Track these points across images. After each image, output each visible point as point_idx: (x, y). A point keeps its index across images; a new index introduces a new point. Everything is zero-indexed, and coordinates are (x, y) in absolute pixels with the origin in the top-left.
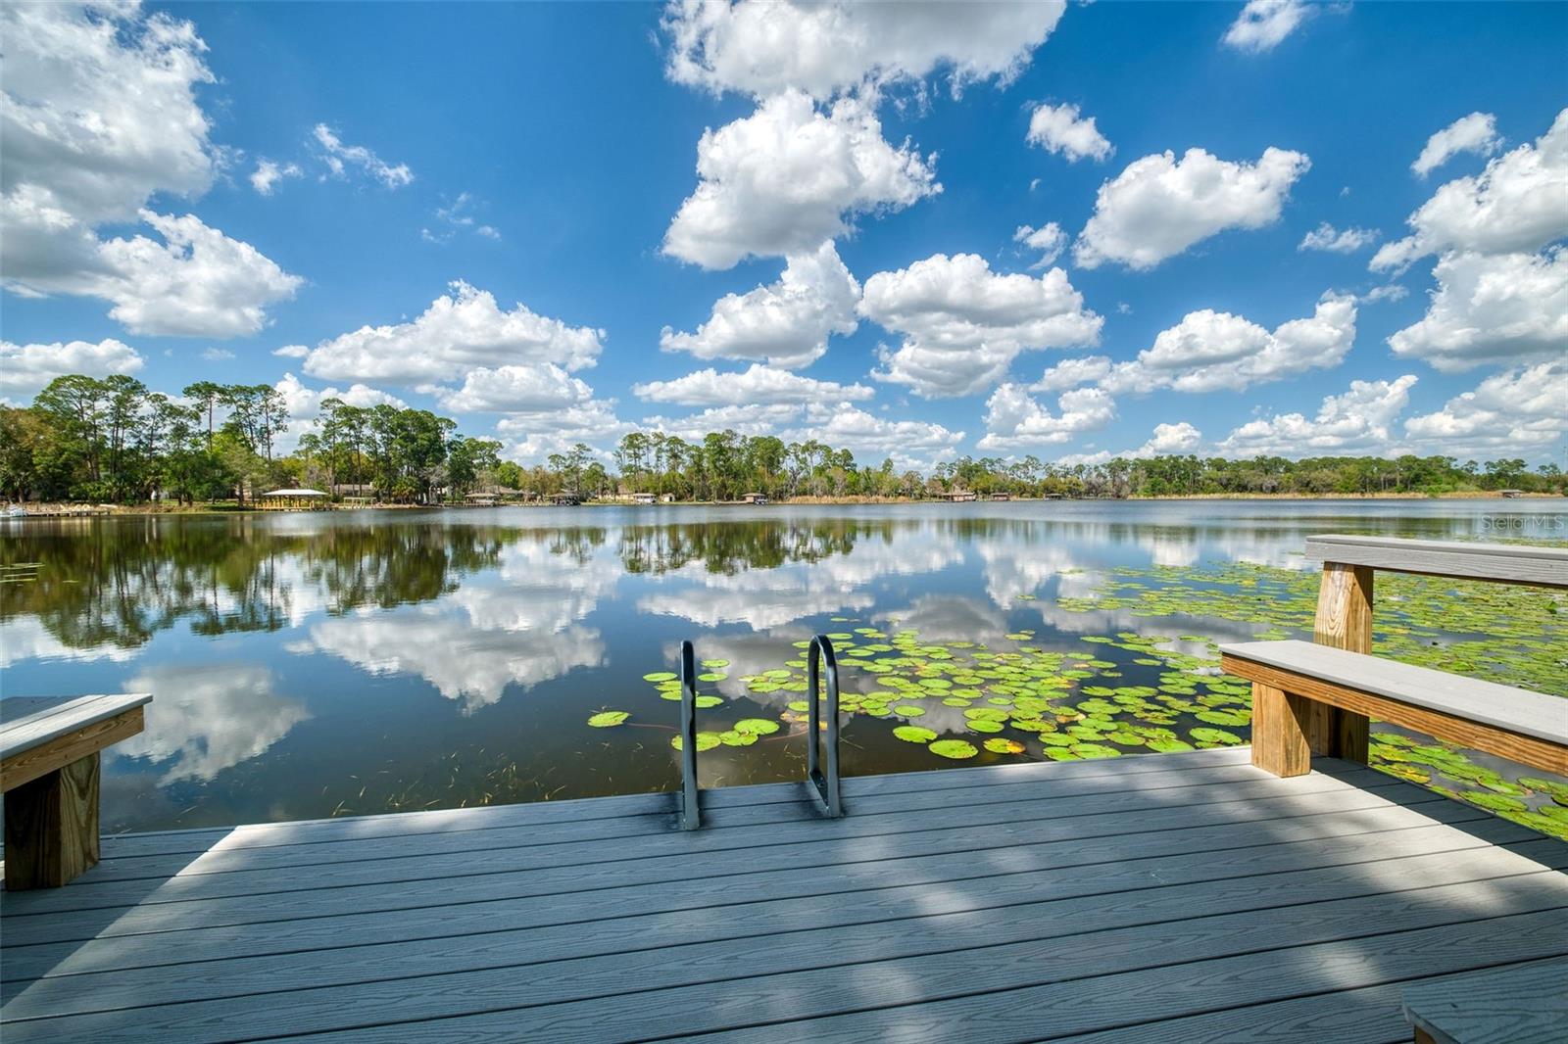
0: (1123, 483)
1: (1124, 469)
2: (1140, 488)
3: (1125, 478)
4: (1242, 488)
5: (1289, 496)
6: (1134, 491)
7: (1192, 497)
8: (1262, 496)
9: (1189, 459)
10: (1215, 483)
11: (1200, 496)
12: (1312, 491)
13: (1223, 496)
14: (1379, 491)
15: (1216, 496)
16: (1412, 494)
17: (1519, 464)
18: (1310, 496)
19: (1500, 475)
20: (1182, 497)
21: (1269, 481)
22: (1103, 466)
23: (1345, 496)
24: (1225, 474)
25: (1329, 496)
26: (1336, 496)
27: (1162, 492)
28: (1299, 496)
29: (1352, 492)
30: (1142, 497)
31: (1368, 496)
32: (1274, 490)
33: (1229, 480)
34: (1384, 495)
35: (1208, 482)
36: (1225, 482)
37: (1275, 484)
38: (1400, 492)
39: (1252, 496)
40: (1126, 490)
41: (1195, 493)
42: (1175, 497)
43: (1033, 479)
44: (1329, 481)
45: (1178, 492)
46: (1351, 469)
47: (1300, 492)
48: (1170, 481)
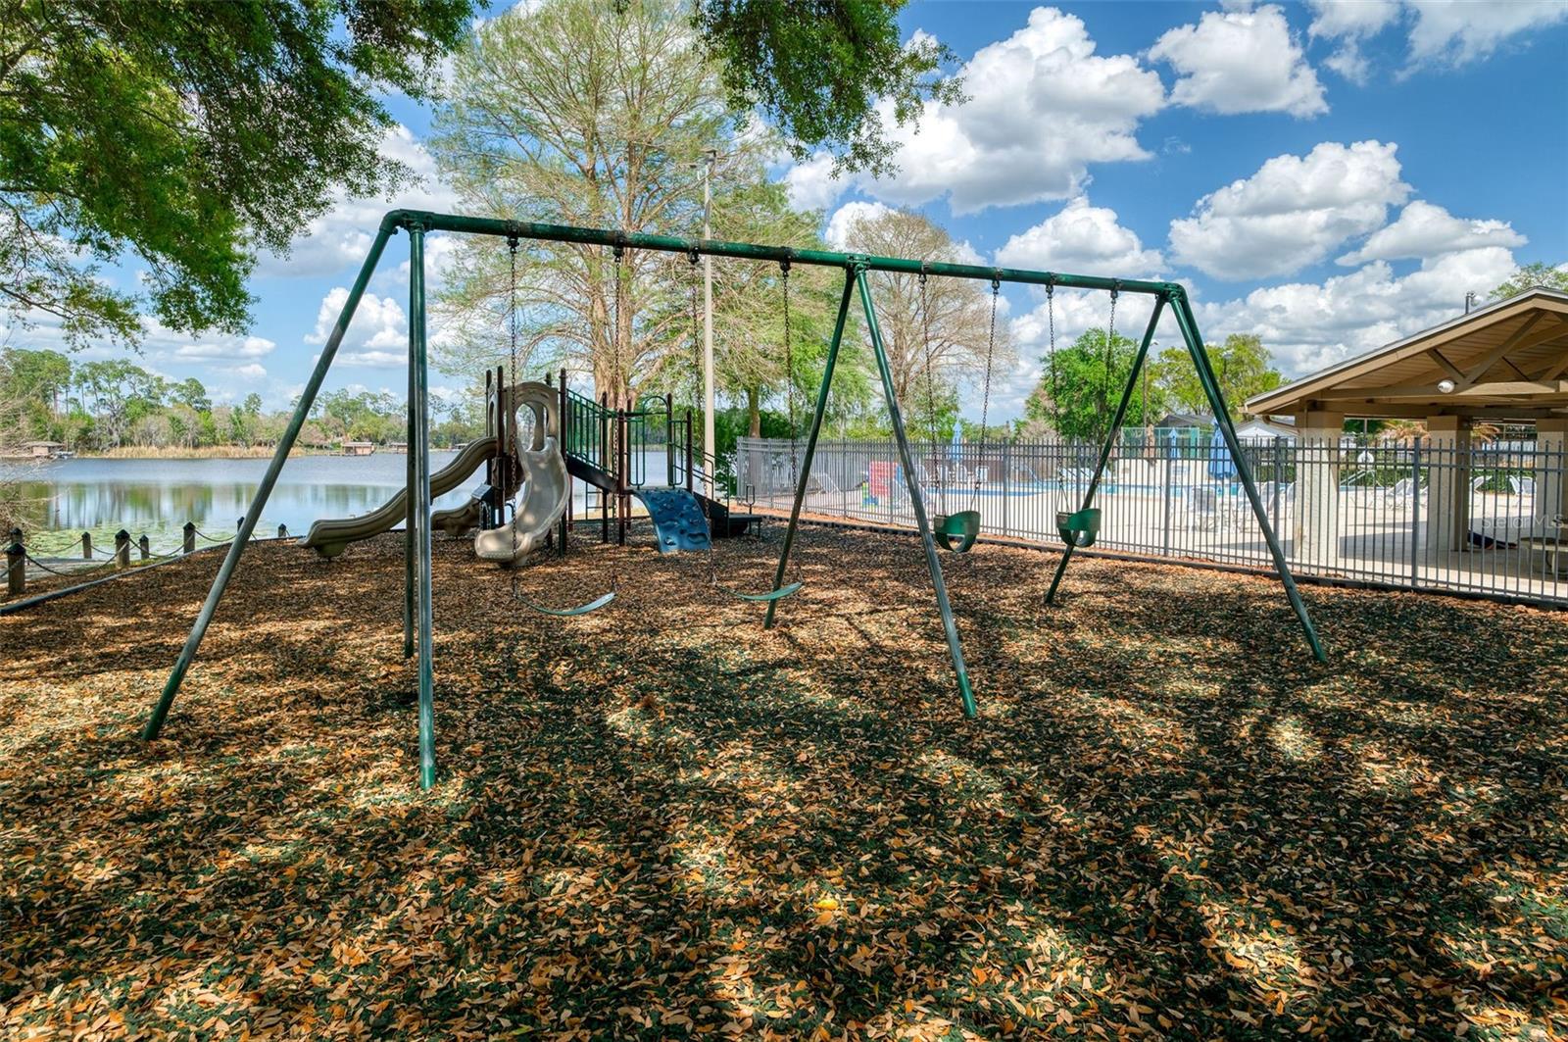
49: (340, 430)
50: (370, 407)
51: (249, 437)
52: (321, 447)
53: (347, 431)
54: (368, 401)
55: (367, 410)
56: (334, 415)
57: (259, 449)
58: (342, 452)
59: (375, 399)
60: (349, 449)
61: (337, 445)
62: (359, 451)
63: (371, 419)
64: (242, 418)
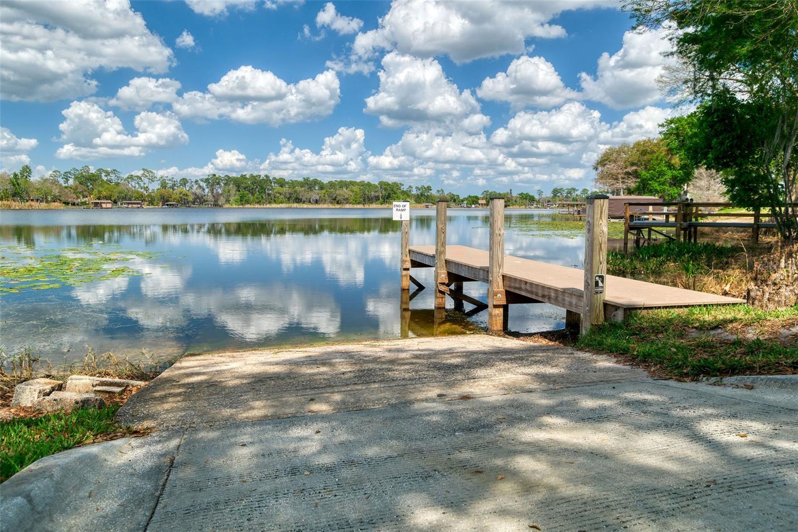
0: (219, 195)
1: (218, 183)
2: (232, 199)
3: (220, 191)
4: (298, 200)
5: (325, 206)
6: (228, 201)
7: (268, 206)
8: (310, 206)
9: (265, 178)
10: (282, 196)
11: (274, 206)
12: (338, 203)
13: (287, 205)
14: (371, 203)
15: (283, 205)
16: (387, 205)
17: (429, 188)
18: (338, 206)
19: (422, 195)
20: (262, 206)
21: (314, 196)
22: (202, 180)
23: (355, 206)
24: (285, 189)
25: (347, 206)
26: (351, 206)
27: (248, 202)
28: (331, 206)
29: (359, 204)
30: (234, 206)
31: (367, 206)
32: (317, 202)
33: (290, 194)
34: (374, 206)
35: (278, 195)
36: (288, 195)
37: (318, 198)
38: (381, 204)
39: (305, 206)
40: (222, 201)
41: (270, 203)
42: (257, 206)
43: (146, 189)
44: (346, 196)
45: (259, 203)
46: (356, 188)
47: (331, 203)
48: (253, 194)
49: (85, 193)
50: (105, 178)
51: (24, 195)
52: (74, 204)
53: (91, 194)
54: (103, 174)
55: (102, 180)
56: (81, 183)
57: (33, 203)
58: (92, 206)
59: (108, 174)
60: (96, 204)
61: (84, 203)
62: (104, 205)
63: (107, 186)
64: (19, 181)
